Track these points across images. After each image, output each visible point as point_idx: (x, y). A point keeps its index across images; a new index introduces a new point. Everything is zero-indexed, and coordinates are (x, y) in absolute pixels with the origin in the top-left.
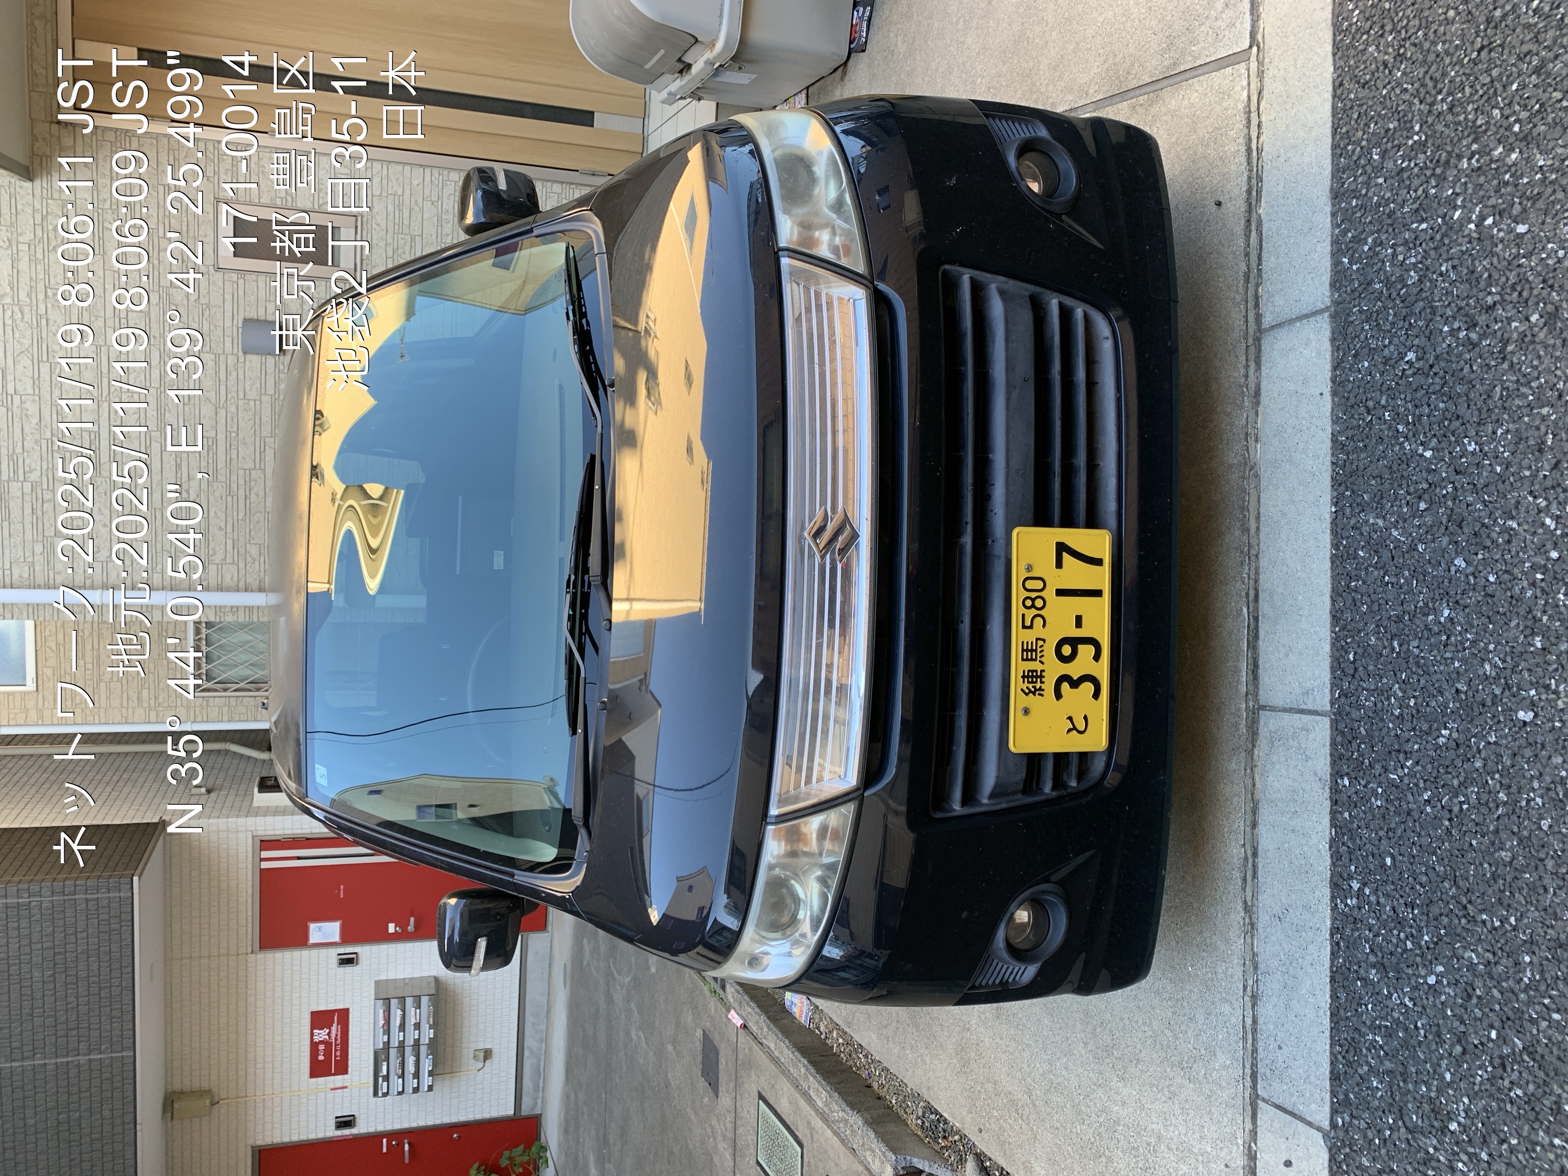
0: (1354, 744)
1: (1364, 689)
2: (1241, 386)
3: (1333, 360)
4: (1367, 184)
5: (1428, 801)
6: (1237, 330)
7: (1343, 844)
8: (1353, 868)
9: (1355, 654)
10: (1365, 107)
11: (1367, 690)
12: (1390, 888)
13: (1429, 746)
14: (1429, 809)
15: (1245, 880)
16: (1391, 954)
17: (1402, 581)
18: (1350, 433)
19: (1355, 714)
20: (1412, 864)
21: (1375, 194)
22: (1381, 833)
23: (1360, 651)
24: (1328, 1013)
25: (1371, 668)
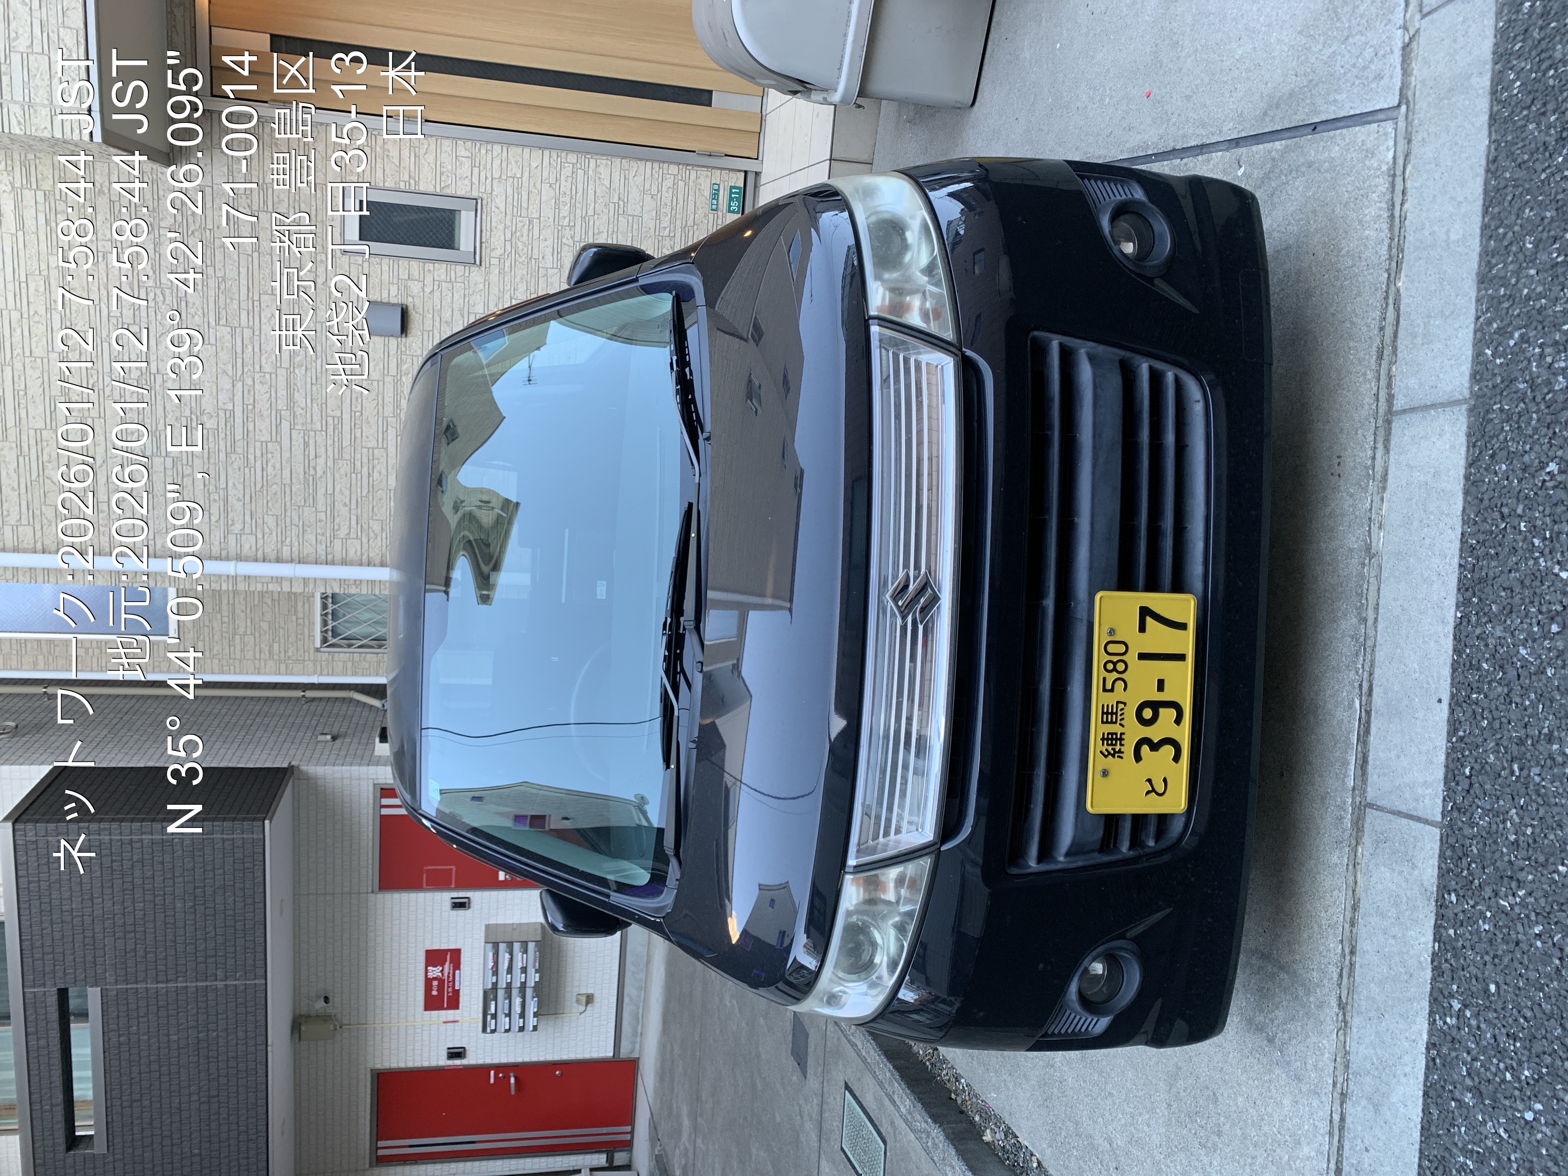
0: (1464, 862)
1: (1478, 807)
2: (1367, 468)
3: (1467, 458)
4: (1517, 273)
5: (1538, 936)
6: (1367, 407)
7: (1446, 960)
8: (1455, 987)
9: (1472, 768)
10: (1520, 189)
11: (1482, 809)
12: (1491, 1015)
13: (1543, 879)
14: (1539, 944)
15: (1341, 976)
16: (1489, 1081)
17: (1527, 703)
18: (1482, 537)
19: (1468, 831)
20: (1517, 995)
21: (1525, 286)
22: (1487, 958)
23: (1477, 767)
24: (1419, 1127)
25: (1488, 787)
